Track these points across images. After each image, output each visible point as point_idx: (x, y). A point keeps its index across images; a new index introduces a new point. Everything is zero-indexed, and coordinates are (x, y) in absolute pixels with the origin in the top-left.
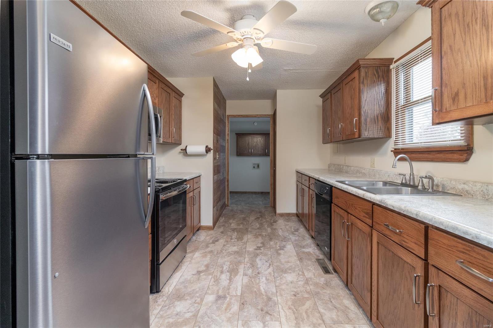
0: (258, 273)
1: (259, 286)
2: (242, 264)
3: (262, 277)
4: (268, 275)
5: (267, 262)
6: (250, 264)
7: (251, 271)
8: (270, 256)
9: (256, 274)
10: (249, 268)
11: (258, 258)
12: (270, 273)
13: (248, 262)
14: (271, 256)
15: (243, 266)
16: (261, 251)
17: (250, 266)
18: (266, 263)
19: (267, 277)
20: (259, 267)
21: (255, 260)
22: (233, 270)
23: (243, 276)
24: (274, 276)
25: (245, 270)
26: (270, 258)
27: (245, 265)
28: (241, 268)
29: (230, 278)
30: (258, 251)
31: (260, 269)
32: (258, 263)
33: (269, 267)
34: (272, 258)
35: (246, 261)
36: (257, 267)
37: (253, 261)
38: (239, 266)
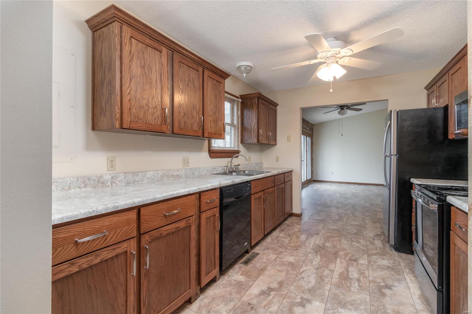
0: (318, 269)
1: (320, 260)
2: (334, 283)
3: (315, 265)
4: (309, 265)
5: (302, 277)
6: (324, 280)
7: (325, 272)
8: (294, 284)
9: (321, 268)
10: (327, 276)
11: (310, 286)
12: (306, 266)
13: (326, 283)
14: (292, 283)
15: (333, 281)
16: (302, 295)
17: (325, 279)
18: (304, 277)
19: (310, 263)
20: (315, 275)
21: (316, 284)
22: (346, 279)
23: (334, 270)
24: (304, 263)
25: (331, 275)
26: (296, 281)
27: (330, 280)
28: (336, 279)
29: (348, 272)
30: (306, 296)
31: (315, 272)
32: (314, 279)
33: (303, 272)
34: (294, 280)
35: (329, 286)
36: (317, 275)
37: (320, 283)
38: (338, 282)
